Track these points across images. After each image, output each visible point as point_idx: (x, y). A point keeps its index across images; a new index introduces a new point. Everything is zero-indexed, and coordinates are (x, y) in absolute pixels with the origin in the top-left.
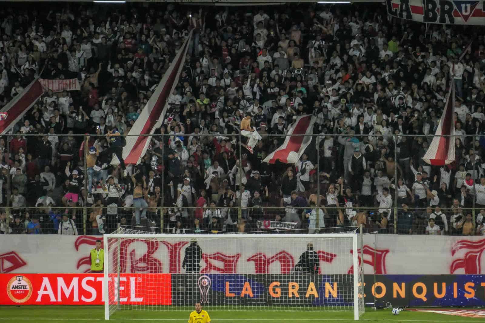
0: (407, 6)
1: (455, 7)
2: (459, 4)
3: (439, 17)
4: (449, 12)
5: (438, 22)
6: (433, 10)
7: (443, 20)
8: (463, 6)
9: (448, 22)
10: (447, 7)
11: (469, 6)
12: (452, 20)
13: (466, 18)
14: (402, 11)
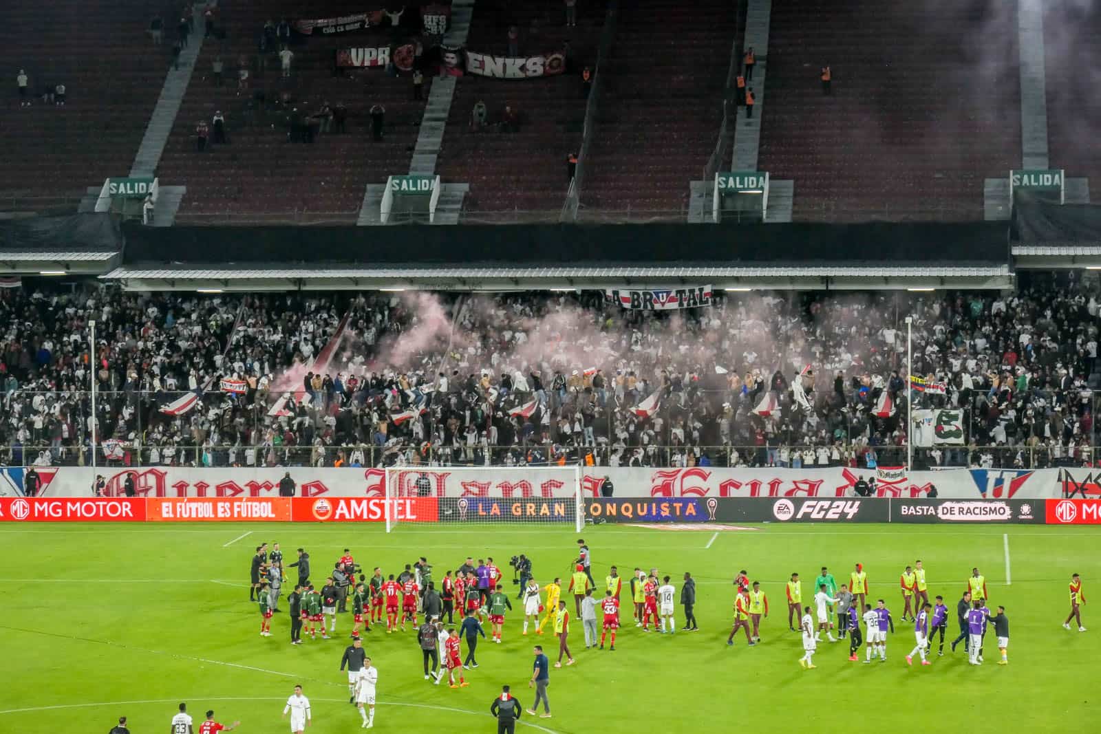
0: (618, 297)
1: (654, 296)
2: (657, 294)
3: (642, 305)
4: (650, 300)
5: (642, 308)
6: (637, 299)
7: (645, 307)
8: (660, 295)
9: (649, 307)
10: (648, 297)
11: (665, 294)
12: (652, 306)
13: (663, 304)
14: (614, 300)
